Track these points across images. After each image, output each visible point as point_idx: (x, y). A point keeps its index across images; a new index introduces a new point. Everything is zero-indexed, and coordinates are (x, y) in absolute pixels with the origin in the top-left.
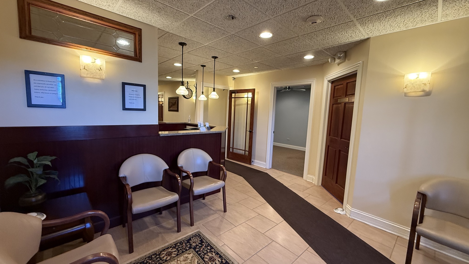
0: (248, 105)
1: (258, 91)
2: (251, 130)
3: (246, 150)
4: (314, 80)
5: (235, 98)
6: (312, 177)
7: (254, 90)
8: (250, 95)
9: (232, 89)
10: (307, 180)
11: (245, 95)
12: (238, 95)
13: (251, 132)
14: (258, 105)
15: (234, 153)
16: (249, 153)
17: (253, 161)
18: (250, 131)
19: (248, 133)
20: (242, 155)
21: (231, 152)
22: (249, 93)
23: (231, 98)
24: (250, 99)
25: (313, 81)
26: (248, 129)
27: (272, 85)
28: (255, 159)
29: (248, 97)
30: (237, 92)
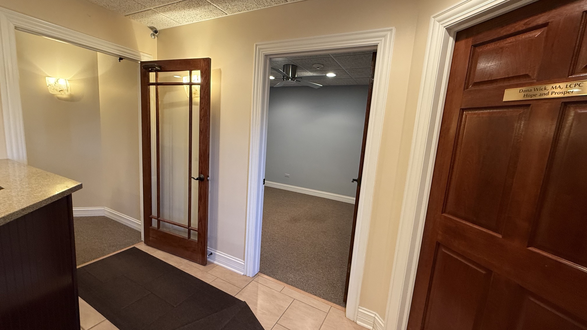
0: (193, 106)
1: (219, 68)
2: (202, 176)
3: (192, 226)
4: (389, 33)
5: (157, 84)
6: (373, 315)
7: (208, 61)
8: (197, 76)
9: (146, 58)
10: (358, 322)
11: (183, 76)
12: (163, 76)
13: (203, 180)
14: (220, 105)
15: (161, 232)
16: (199, 235)
17: (211, 254)
18: (200, 179)
19: (195, 184)
20: (183, 239)
21: (154, 230)
22: (193, 71)
23: (145, 84)
24: (197, 89)
25: (384, 36)
26: (195, 173)
27: (260, 49)
28: (216, 248)
29: (193, 81)
30: (160, 67)
